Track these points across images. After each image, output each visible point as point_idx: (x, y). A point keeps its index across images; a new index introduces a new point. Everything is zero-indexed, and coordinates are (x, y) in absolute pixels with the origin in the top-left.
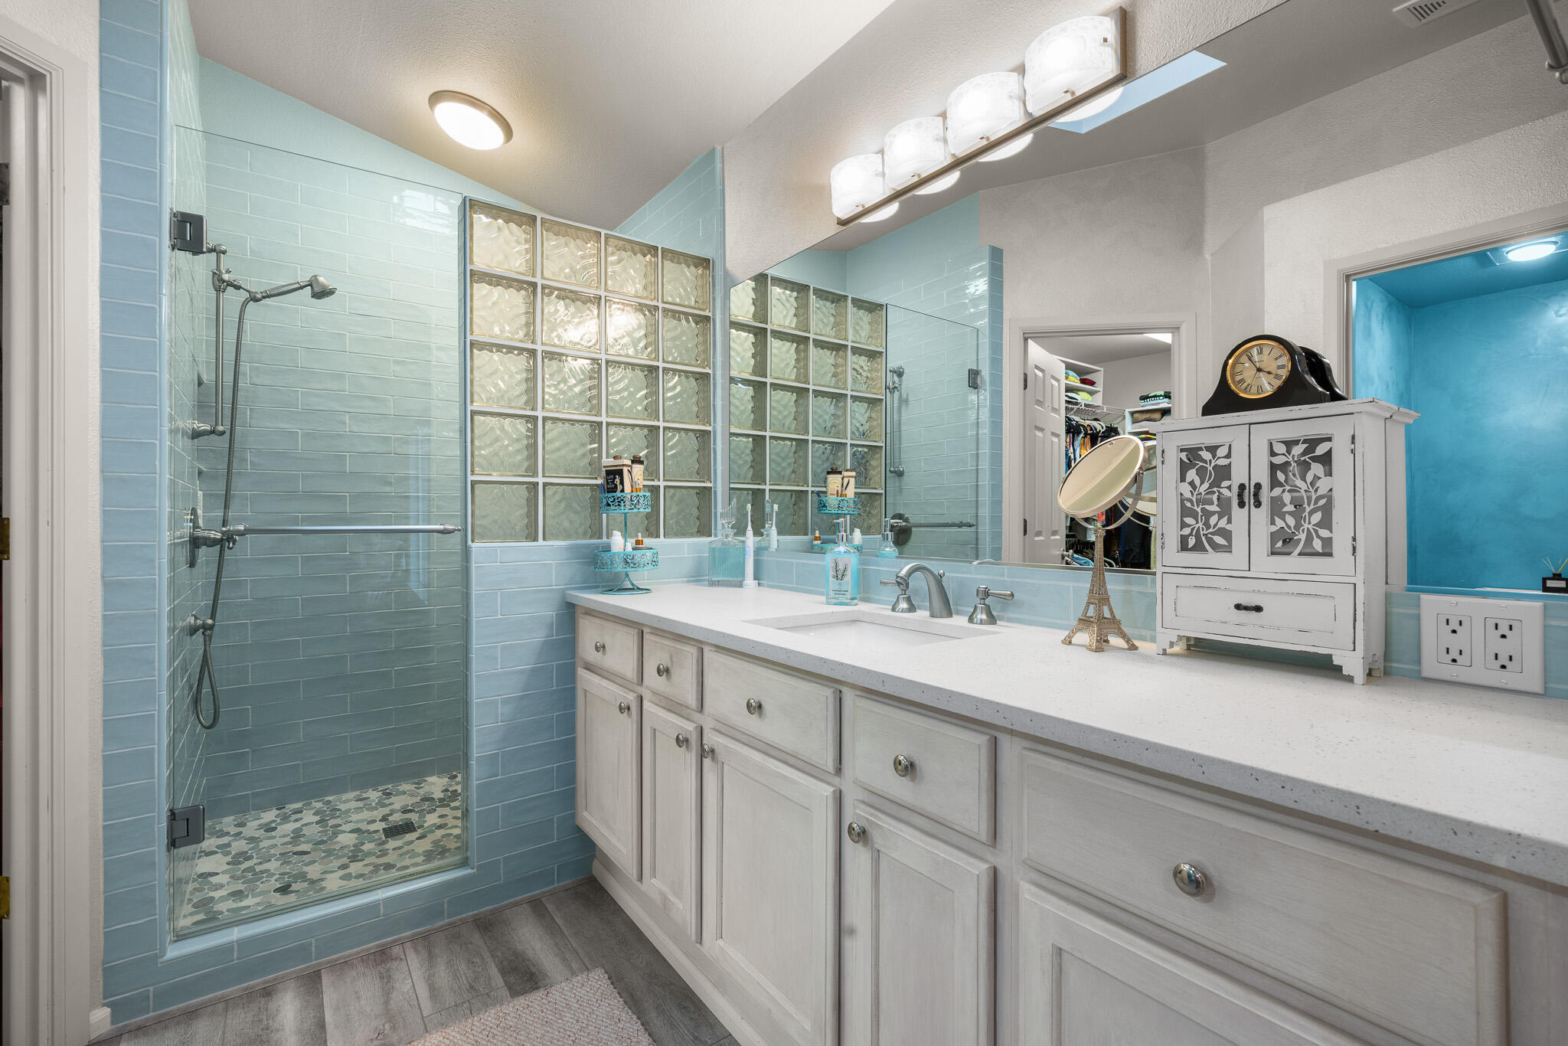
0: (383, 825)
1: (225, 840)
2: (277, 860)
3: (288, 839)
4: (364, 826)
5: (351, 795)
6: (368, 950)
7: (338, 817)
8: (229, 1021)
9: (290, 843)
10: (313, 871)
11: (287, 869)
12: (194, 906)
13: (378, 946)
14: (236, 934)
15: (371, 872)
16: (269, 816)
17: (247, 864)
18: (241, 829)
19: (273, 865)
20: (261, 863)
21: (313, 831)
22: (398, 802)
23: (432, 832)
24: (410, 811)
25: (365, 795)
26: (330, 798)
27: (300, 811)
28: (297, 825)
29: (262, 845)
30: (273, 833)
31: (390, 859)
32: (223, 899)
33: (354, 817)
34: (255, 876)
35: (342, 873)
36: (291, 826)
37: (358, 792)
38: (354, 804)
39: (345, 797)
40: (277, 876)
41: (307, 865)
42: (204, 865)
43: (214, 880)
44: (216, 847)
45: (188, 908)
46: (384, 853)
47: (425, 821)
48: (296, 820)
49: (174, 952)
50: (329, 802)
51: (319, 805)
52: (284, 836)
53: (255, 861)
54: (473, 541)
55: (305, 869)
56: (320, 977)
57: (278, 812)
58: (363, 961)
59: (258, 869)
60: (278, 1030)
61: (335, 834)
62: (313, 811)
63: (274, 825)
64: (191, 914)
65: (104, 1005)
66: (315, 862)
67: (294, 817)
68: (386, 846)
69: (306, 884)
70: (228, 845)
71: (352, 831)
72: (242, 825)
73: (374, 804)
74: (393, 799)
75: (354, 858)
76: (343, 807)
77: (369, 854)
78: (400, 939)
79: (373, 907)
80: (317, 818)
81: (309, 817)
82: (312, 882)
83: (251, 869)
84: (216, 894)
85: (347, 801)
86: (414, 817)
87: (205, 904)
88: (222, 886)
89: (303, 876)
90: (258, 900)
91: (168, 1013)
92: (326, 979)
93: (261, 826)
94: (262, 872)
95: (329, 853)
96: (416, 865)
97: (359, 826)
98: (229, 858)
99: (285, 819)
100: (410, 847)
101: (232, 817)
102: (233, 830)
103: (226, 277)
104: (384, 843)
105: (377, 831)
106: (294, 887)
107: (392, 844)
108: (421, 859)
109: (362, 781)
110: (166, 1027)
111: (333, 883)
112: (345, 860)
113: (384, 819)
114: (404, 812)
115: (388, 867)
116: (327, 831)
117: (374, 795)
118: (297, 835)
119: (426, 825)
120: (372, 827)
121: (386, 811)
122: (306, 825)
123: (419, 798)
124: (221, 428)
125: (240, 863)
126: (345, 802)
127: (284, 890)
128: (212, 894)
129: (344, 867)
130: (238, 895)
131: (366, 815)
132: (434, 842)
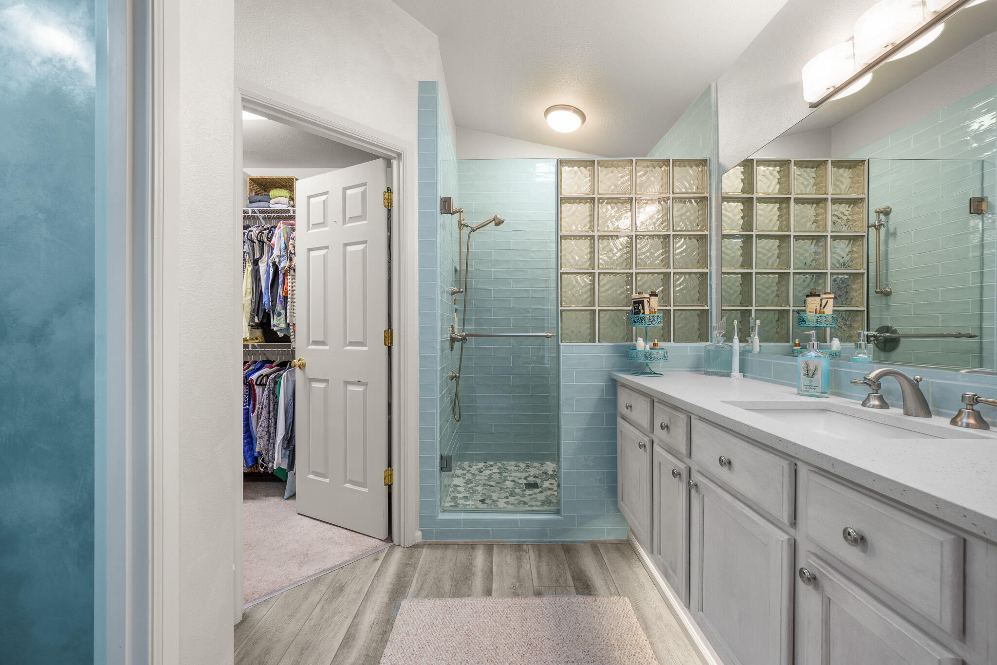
0: (524, 481)
1: (464, 472)
2: (481, 486)
3: (486, 478)
4: (517, 480)
5: (513, 463)
6: (513, 542)
7: (507, 472)
8: (458, 555)
9: (487, 480)
10: (495, 496)
11: (485, 492)
12: (451, 499)
13: (518, 542)
14: (462, 516)
15: (518, 504)
16: (481, 465)
17: (471, 485)
18: (470, 468)
19: (480, 488)
20: (475, 486)
21: (496, 476)
22: (533, 472)
23: (546, 491)
24: (537, 477)
25: (518, 465)
26: (505, 463)
27: (492, 466)
28: (491, 472)
29: (478, 478)
30: (481, 474)
31: (526, 499)
32: (461, 499)
33: (513, 474)
34: (474, 492)
35: (505, 500)
36: (487, 472)
37: (516, 463)
38: (513, 468)
39: (511, 463)
40: (481, 494)
41: (492, 492)
42: (457, 481)
43: (459, 489)
44: (461, 474)
45: (449, 499)
46: (524, 496)
47: (543, 485)
48: (491, 470)
49: (442, 516)
50: (504, 464)
51: (500, 465)
52: (486, 476)
53: (473, 485)
54: (561, 342)
55: (492, 494)
56: (493, 548)
57: (484, 464)
58: (510, 547)
59: (475, 488)
60: (475, 567)
61: (505, 480)
62: (497, 467)
63: (482, 470)
64: (450, 502)
65: (420, 530)
66: (496, 492)
67: (490, 468)
68: (525, 493)
69: (491, 501)
70: (465, 475)
71: (512, 481)
72: (470, 467)
73: (522, 470)
74: (530, 469)
75: (511, 495)
76: (509, 468)
77: (518, 494)
78: (527, 542)
79: (515, 522)
80: (498, 471)
81: (495, 470)
82: (494, 501)
83: (471, 488)
84: (460, 496)
85: (511, 465)
86: (539, 481)
87: (454, 499)
88: (461, 492)
89: (490, 497)
90: (473, 503)
91: (439, 542)
92: (495, 550)
93: (477, 469)
94: (476, 490)
95: (502, 489)
96: (537, 506)
97: (515, 479)
98: (465, 481)
99: (487, 468)
100: (535, 496)
101: (468, 462)
102: (468, 468)
103: (463, 222)
104: (525, 490)
105: (522, 484)
106: (487, 501)
107: (528, 492)
108: (539, 503)
109: (519, 457)
110: (438, 548)
111: (501, 504)
112: (507, 494)
113: (526, 478)
114: (534, 477)
115: (525, 503)
116: (502, 478)
117: (522, 465)
118: (490, 477)
119: (544, 486)
120: (520, 481)
121: (527, 474)
122: (494, 473)
123: (542, 472)
124: (461, 290)
125: (468, 484)
126: (510, 466)
127: (483, 501)
128: (457, 495)
129: (507, 498)
130: (466, 498)
131: (518, 474)
132: (546, 496)
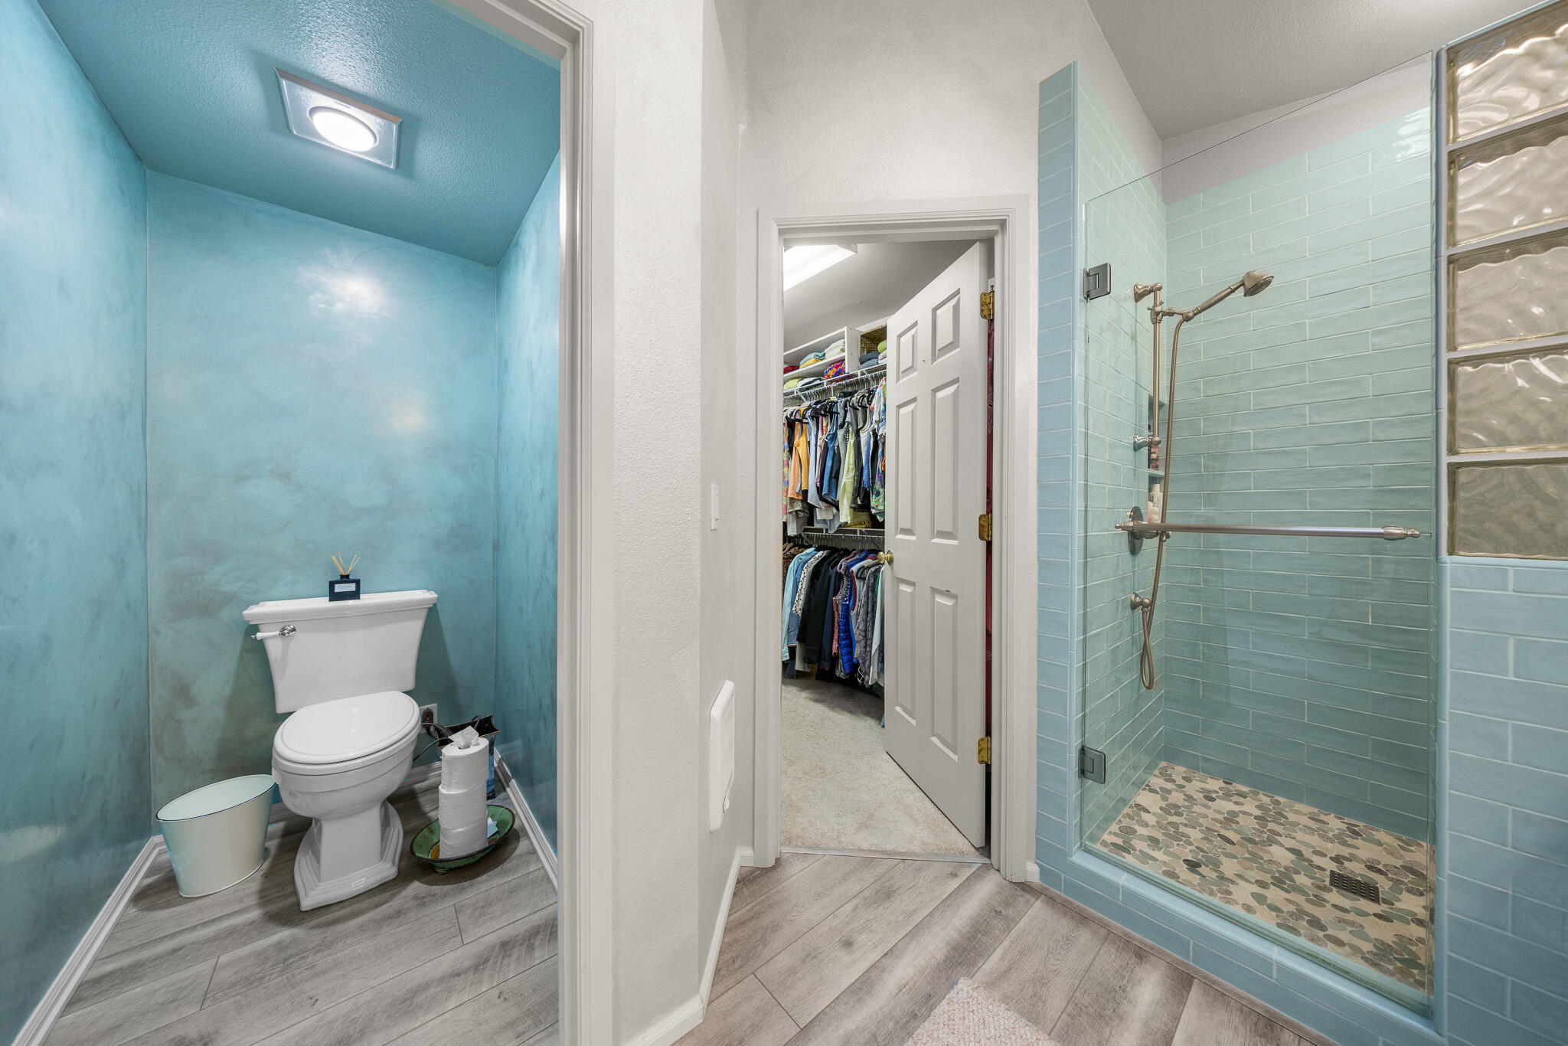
0: (1333, 866)
1: (1169, 786)
2: (1201, 831)
3: (1220, 817)
4: (1307, 853)
5: (1307, 809)
6: (1252, 1003)
7: (1282, 824)
8: (1102, 952)
9: (1221, 823)
10: (1229, 867)
11: (1206, 846)
12: (1120, 828)
13: (1268, 1011)
14: (1122, 879)
15: (1291, 914)
16: (1215, 784)
17: (1174, 819)
18: (1186, 783)
19: (1195, 834)
20: (1186, 825)
21: (1249, 824)
22: (1366, 851)
23: (1406, 922)
24: (1379, 871)
25: (1322, 817)
26: (1282, 800)
27: (1243, 795)
28: (1236, 808)
29: (1196, 808)
30: (1210, 804)
31: (1325, 914)
32: (1142, 838)
33: (1300, 835)
34: (1178, 836)
35: (1257, 889)
36: (1228, 806)
37: (1316, 810)
38: (1305, 821)
39: (1297, 806)
40: (1193, 848)
41: (1226, 855)
42: (1144, 798)
43: (1144, 815)
44: (1160, 787)
45: (1114, 827)
46: (1319, 902)
47: (1399, 900)
48: (1237, 803)
49: (1079, 859)
50: (1278, 803)
51: (1266, 800)
52: (1219, 812)
53: (1181, 820)
55: (1222, 859)
56: (1190, 985)
57: (1224, 785)
58: (1241, 1012)
59: (1182, 829)
60: (1130, 1002)
61: (1271, 842)
62: (1258, 803)
63: (1214, 796)
64: (1115, 834)
65: (1036, 863)
66: (1234, 857)
67: (1236, 798)
68: (1326, 896)
69: (1214, 875)
70: (1169, 792)
71: (1290, 850)
72: (1188, 779)
73: (1330, 834)
74: (1359, 842)
75: (1279, 882)
76: (1292, 817)
77: (1300, 890)
79: (1262, 961)
80: (1258, 813)
81: (1250, 806)
82: (1222, 878)
83: (1175, 825)
84: (1141, 831)
85: (1300, 812)
86: (1383, 884)
87: (1127, 832)
88: (1147, 825)
89: (1216, 865)
90: (1167, 859)
91: (1070, 902)
92: (1195, 994)
93: (1203, 790)
94: (1183, 834)
95: (1255, 858)
97: (1302, 848)
98: (1163, 804)
99: (1227, 796)
100: (1360, 920)
101: (1184, 769)
102: (1179, 781)
104: (1324, 889)
105: (1323, 869)
106: (1203, 870)
107: (1335, 897)
108: (1367, 947)
109: (1326, 802)
110: (1064, 914)
111: (1243, 892)
112: (1268, 878)
113: (1337, 859)
114: (1370, 868)
115: (1315, 923)
116: (1262, 832)
117: (1335, 824)
118: (1230, 819)
119: (1398, 905)
120: (1318, 860)
121: (1345, 851)
122: (1244, 813)
123: (1401, 862)
125: (1170, 814)
126: (1296, 812)
127: (1193, 866)
128: (1137, 827)
129: (1262, 884)
130: (1154, 841)
131: (1315, 840)
132: (1400, 937)
